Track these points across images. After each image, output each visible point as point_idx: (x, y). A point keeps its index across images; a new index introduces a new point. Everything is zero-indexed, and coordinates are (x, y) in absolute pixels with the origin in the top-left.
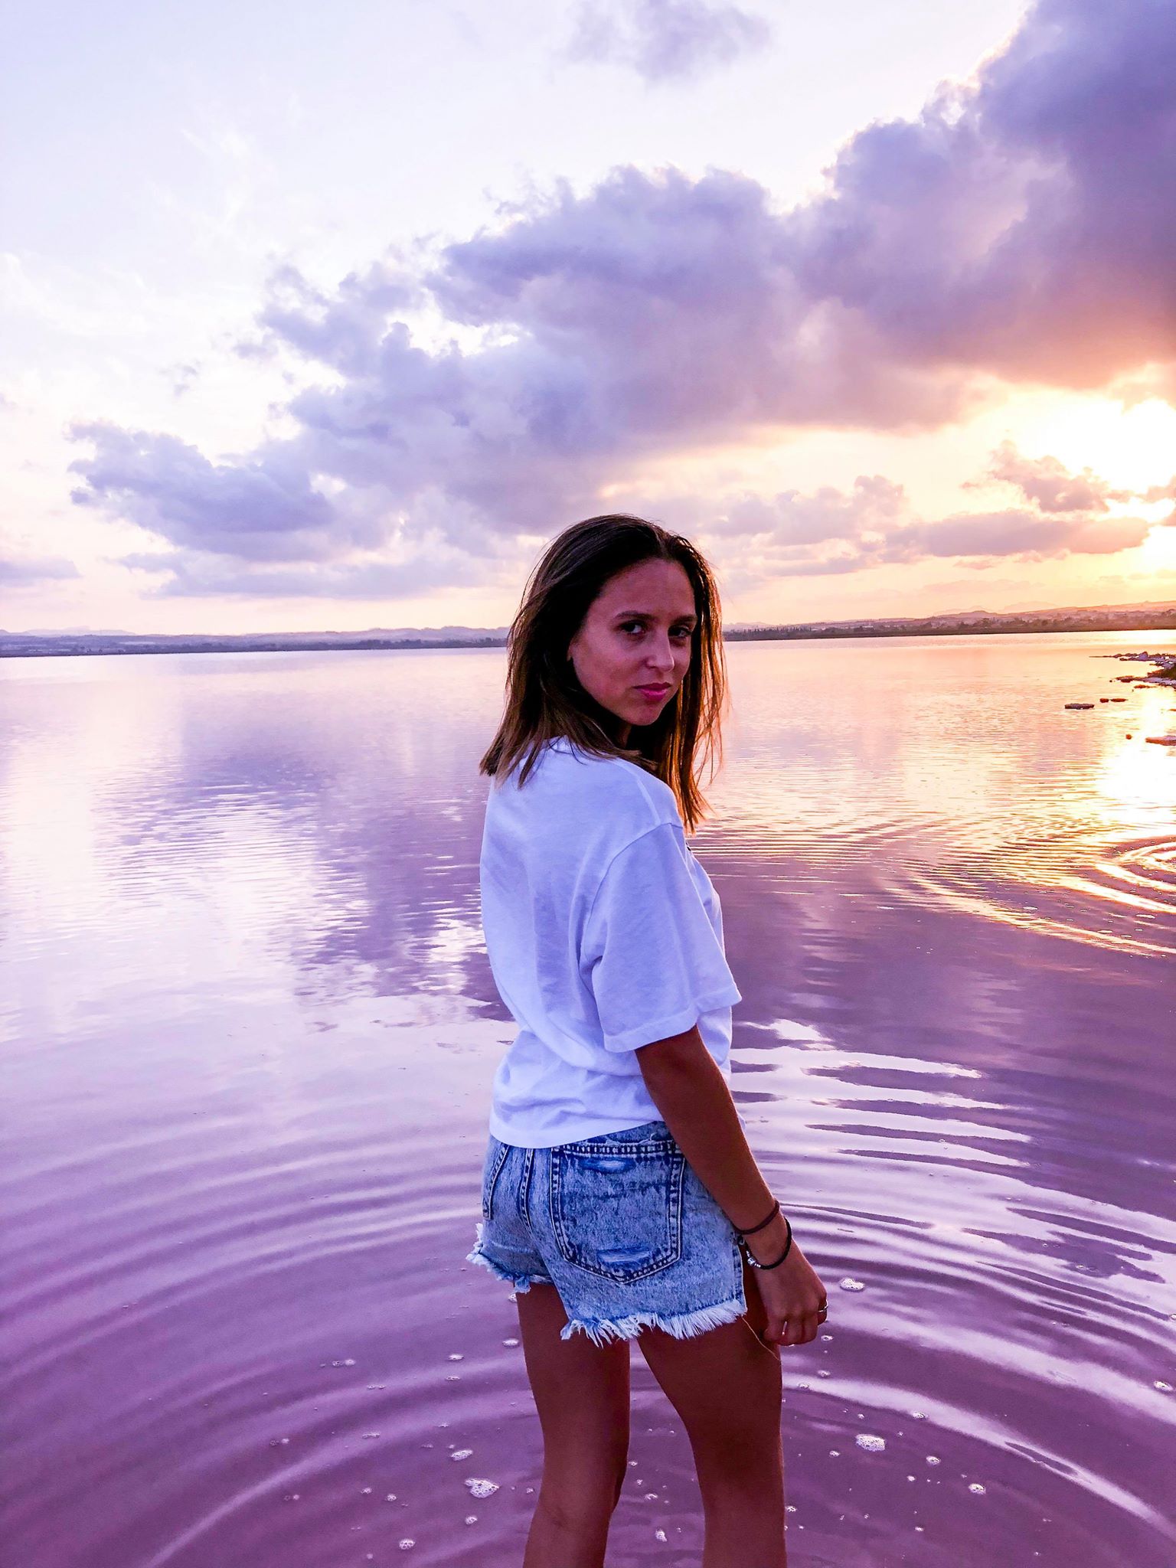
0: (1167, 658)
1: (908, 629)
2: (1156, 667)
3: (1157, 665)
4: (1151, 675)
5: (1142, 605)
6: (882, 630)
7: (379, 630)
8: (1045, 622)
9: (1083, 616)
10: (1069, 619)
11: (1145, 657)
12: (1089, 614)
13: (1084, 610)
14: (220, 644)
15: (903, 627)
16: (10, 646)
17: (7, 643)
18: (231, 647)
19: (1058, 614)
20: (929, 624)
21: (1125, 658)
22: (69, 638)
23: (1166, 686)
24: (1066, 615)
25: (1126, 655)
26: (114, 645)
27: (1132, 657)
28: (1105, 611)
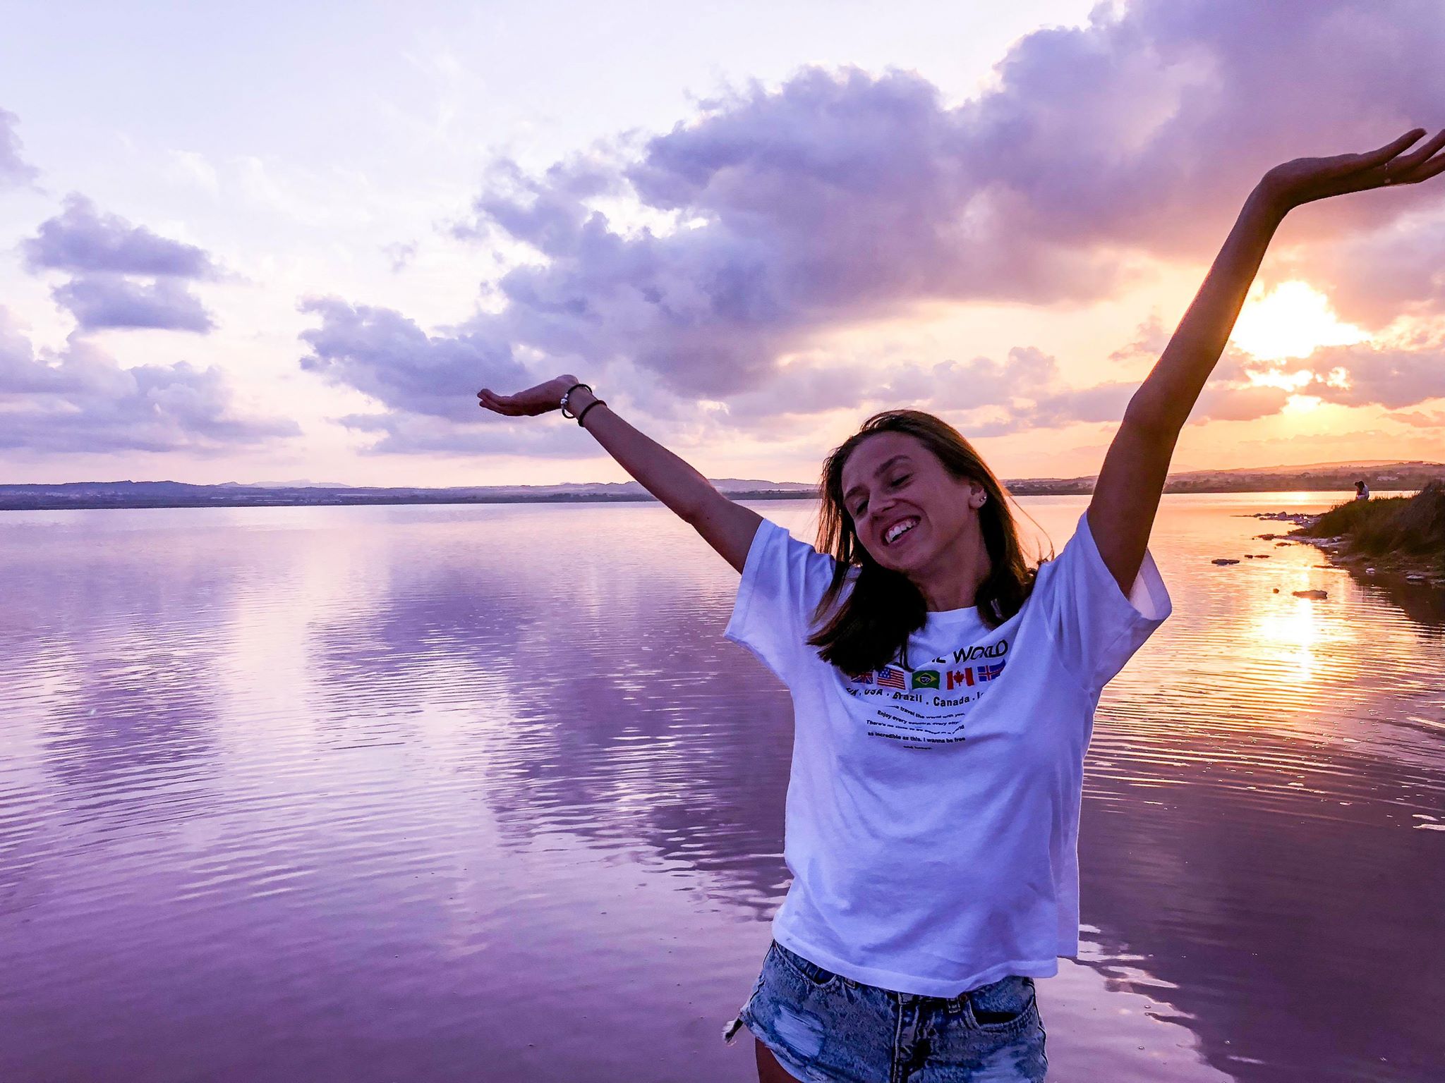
0: (1305, 518)
1: (1056, 489)
2: (1295, 526)
3: (1297, 524)
4: (1292, 535)
5: (1277, 468)
6: (1032, 489)
7: (567, 485)
8: (1185, 483)
9: (1221, 478)
10: (1208, 481)
11: (1283, 517)
12: (1227, 477)
13: (1221, 473)
14: (427, 496)
15: (1051, 486)
16: (240, 496)
17: (237, 494)
18: (436, 499)
19: (1197, 477)
20: (1076, 485)
21: (1264, 517)
22: (292, 490)
23: (1307, 544)
24: (1204, 477)
25: (1266, 515)
26: (331, 496)
27: (1271, 517)
28: (1243, 473)
